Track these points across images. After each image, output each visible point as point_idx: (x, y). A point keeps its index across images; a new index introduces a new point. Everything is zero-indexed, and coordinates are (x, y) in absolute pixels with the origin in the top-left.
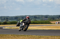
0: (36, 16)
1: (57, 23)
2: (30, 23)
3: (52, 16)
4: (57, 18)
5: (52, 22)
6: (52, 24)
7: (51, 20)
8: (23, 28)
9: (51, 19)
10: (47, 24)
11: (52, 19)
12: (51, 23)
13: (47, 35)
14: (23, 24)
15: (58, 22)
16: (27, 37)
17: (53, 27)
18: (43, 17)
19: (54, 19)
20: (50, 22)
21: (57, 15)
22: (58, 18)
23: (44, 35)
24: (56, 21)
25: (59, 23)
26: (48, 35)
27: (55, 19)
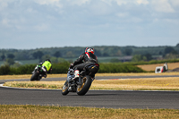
0: (97, 49)
1: (159, 70)
2: (97, 70)
3: (143, 48)
4: (160, 53)
5: (144, 67)
6: (145, 72)
7: (142, 61)
8: (76, 87)
9: (142, 59)
10: (129, 72)
11: (145, 58)
12: (142, 71)
13: (129, 107)
14: (77, 72)
15: (161, 68)
17: (147, 82)
19: (152, 59)
20: (139, 66)
21: (160, 47)
22: (164, 56)
23: (121, 106)
24: (156, 63)
25: (164, 70)
26: (133, 107)
27: (153, 56)
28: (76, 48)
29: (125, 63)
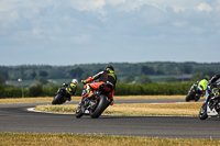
0: (150, 66)
13: (188, 136)
16: (116, 142)
18: (177, 68)
23: (178, 136)
26: (194, 137)
28: (123, 64)
29: (183, 83)
